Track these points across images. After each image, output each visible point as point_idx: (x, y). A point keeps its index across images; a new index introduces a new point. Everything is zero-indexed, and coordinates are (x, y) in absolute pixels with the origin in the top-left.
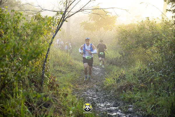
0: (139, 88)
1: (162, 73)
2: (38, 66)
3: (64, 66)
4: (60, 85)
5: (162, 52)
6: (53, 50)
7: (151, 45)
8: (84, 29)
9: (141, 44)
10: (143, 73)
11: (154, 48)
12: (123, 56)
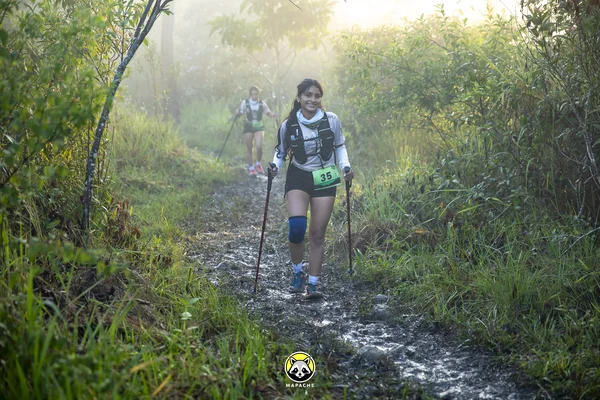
0: (409, 241)
1: (485, 192)
2: (69, 165)
3: (156, 169)
4: (144, 230)
5: (485, 121)
6: (116, 114)
7: (450, 99)
8: (223, 42)
9: (416, 96)
10: (422, 190)
11: (458, 108)
12: (354, 134)
